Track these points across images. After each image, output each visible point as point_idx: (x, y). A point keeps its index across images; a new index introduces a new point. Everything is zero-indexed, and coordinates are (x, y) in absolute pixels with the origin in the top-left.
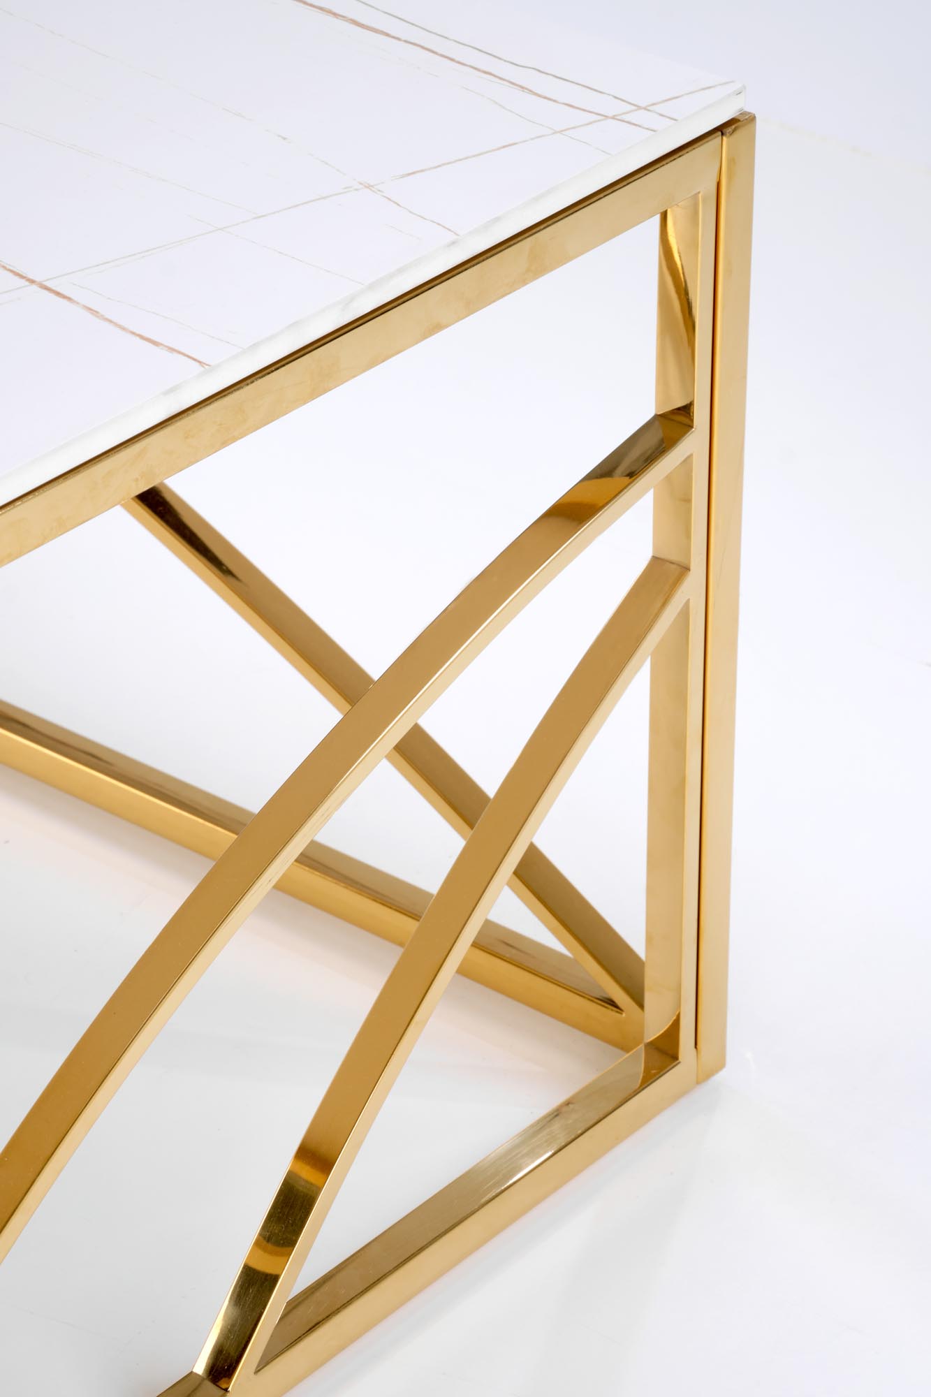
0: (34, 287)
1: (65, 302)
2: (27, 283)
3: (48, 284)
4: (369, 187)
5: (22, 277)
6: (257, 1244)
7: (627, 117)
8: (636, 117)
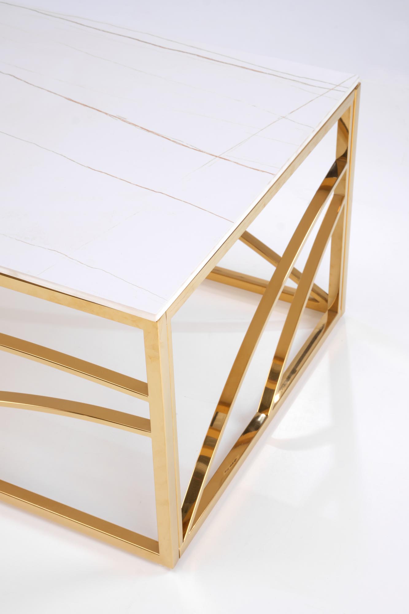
0: (218, 158)
1: (228, 161)
2: (215, 157)
3: (221, 156)
4: (284, 117)
5: (213, 155)
6: (268, 381)
7: (335, 89)
8: (337, 88)
